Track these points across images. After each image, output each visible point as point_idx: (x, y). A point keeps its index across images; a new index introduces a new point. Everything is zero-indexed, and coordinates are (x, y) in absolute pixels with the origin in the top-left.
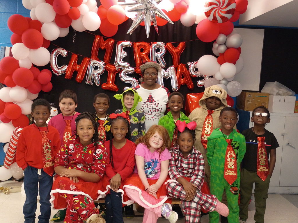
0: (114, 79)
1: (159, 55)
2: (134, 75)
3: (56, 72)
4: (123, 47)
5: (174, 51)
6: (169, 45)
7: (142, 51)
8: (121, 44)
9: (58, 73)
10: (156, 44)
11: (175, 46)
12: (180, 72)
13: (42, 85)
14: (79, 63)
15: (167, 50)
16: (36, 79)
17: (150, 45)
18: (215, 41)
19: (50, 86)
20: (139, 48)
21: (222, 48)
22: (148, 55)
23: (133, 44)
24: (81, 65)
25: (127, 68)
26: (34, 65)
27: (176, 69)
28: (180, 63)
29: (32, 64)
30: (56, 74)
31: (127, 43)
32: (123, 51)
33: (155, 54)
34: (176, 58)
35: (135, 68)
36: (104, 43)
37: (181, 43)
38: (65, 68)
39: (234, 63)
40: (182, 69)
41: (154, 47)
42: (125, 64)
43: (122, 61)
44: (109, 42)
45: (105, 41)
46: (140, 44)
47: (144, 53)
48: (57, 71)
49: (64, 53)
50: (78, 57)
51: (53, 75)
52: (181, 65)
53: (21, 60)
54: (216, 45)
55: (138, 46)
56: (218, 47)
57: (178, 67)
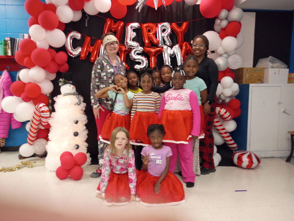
0: (125, 58)
1: (165, 35)
2: (143, 54)
3: (71, 54)
4: (132, 28)
5: (178, 30)
6: (174, 24)
7: (149, 31)
8: (130, 26)
9: (73, 55)
10: (162, 25)
11: (180, 25)
12: (185, 49)
13: (59, 65)
14: (92, 45)
15: (172, 30)
16: (53, 60)
17: (157, 26)
18: (217, 17)
19: (66, 66)
20: (146, 29)
21: (224, 23)
22: (155, 34)
23: (141, 25)
24: (94, 47)
25: (137, 47)
26: (51, 47)
27: (181, 48)
28: (184, 42)
29: (50, 46)
30: (71, 56)
31: (136, 25)
32: (132, 32)
33: (161, 34)
34: (180, 37)
35: (143, 48)
36: (114, 25)
37: (184, 23)
38: (79, 50)
39: (236, 37)
40: (186, 47)
41: (161, 28)
42: (135, 44)
43: (131, 41)
44: (119, 24)
45: (116, 24)
46: (147, 25)
47: (151, 33)
48: (72, 52)
49: (78, 36)
50: (91, 40)
51: (69, 57)
52: (186, 43)
53: (39, 41)
54: (218, 22)
55: (146, 27)
56: (220, 22)
57: (182, 45)
